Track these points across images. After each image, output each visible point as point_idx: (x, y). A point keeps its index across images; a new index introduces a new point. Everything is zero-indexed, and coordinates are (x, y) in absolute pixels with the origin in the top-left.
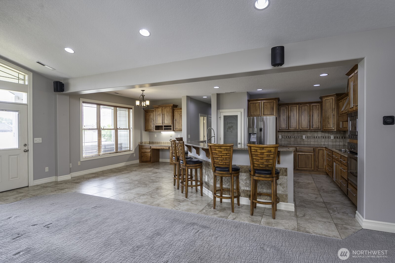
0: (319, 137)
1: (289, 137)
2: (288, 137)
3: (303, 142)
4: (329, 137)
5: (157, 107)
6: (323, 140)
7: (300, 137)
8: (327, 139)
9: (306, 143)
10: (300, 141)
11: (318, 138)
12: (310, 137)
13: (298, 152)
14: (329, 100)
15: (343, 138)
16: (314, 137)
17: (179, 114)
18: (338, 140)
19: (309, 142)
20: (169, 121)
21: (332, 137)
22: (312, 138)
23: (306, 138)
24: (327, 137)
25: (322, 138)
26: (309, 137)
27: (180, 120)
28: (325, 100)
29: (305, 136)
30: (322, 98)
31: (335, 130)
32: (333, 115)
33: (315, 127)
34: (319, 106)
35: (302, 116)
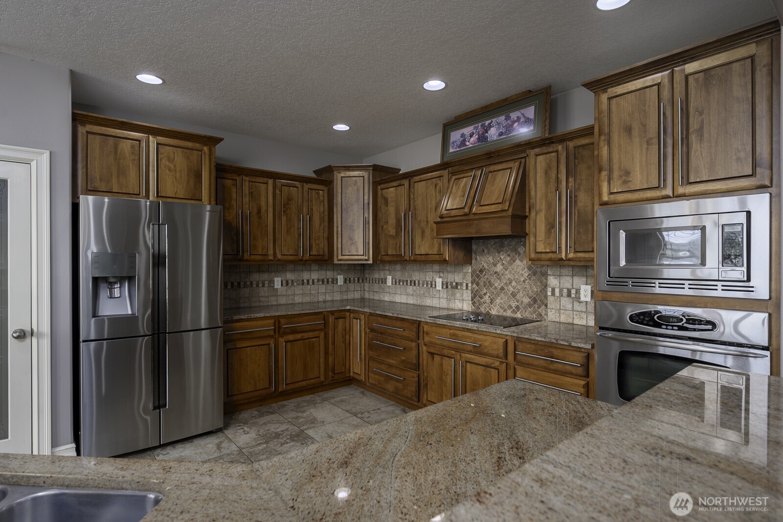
0: (313, 280)
1: (236, 284)
2: (232, 284)
3: (274, 298)
4: (335, 281)
6: (322, 288)
7: (266, 282)
8: (330, 286)
9: (283, 301)
10: (267, 295)
11: (311, 283)
12: (292, 281)
13: (286, 333)
14: (353, 178)
15: (361, 281)
16: (303, 281)
18: (351, 286)
19: (290, 298)
21: (340, 279)
22: (297, 284)
23: (282, 285)
24: (330, 280)
25: (321, 283)
26: (290, 282)
28: (342, 177)
29: (280, 279)
30: (329, 170)
31: (371, 262)
32: (366, 223)
33: (314, 252)
34: (323, 193)
35: (284, 219)
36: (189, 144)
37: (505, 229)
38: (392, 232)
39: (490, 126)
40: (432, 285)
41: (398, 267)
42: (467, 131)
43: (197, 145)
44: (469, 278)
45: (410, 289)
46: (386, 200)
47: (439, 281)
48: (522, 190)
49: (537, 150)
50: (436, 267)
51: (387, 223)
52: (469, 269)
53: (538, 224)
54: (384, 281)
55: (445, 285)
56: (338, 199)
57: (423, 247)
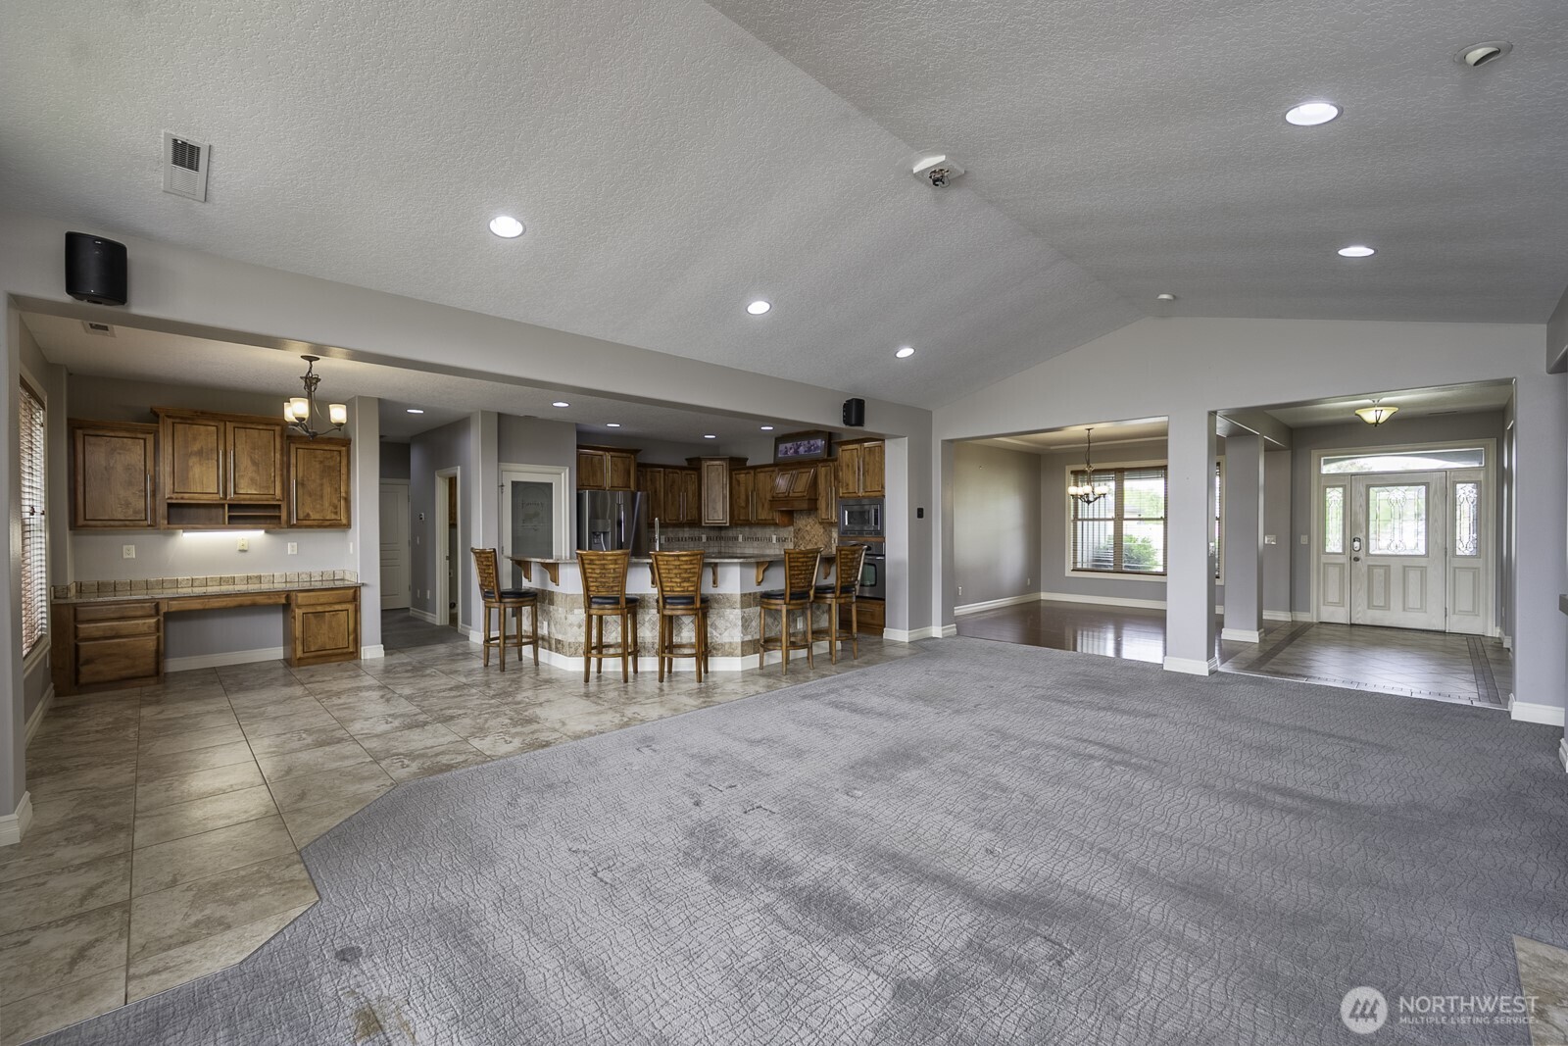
4: (700, 539)
5: (182, 418)
8: (697, 542)
12: (672, 538)
14: (716, 466)
17: (321, 462)
18: (712, 543)
20: (268, 488)
21: (704, 537)
27: (322, 485)
28: (707, 465)
30: (699, 460)
31: (728, 525)
32: (724, 497)
33: (689, 518)
34: (694, 477)
35: (670, 495)
36: (625, 455)
37: (805, 506)
38: (743, 504)
39: (800, 445)
40: (770, 540)
41: (747, 529)
42: (789, 445)
43: (629, 455)
44: (792, 534)
45: (755, 544)
46: (738, 482)
47: (774, 537)
48: (814, 483)
49: (822, 464)
50: (773, 529)
51: (739, 498)
52: (791, 529)
53: (822, 504)
54: (736, 539)
55: (778, 540)
56: (705, 481)
57: (764, 515)
